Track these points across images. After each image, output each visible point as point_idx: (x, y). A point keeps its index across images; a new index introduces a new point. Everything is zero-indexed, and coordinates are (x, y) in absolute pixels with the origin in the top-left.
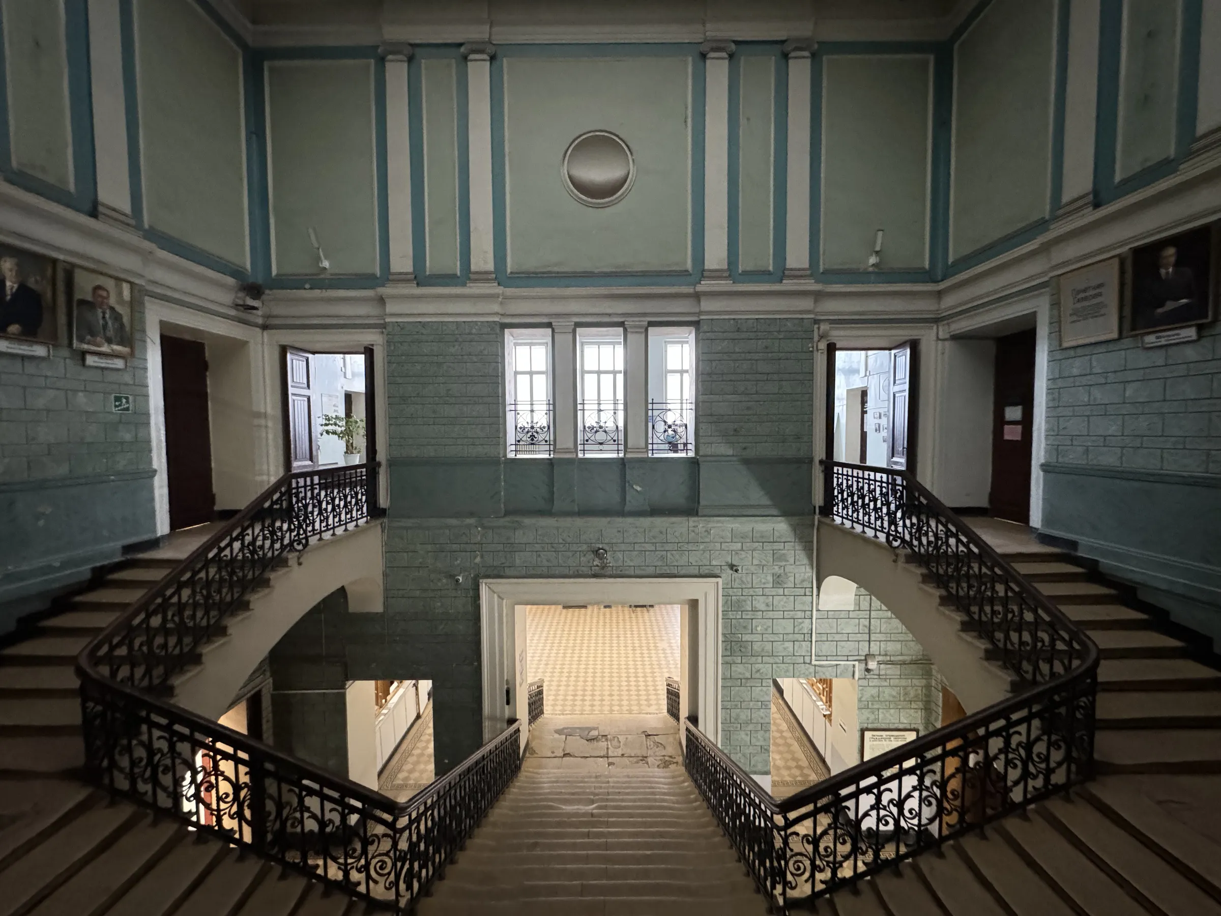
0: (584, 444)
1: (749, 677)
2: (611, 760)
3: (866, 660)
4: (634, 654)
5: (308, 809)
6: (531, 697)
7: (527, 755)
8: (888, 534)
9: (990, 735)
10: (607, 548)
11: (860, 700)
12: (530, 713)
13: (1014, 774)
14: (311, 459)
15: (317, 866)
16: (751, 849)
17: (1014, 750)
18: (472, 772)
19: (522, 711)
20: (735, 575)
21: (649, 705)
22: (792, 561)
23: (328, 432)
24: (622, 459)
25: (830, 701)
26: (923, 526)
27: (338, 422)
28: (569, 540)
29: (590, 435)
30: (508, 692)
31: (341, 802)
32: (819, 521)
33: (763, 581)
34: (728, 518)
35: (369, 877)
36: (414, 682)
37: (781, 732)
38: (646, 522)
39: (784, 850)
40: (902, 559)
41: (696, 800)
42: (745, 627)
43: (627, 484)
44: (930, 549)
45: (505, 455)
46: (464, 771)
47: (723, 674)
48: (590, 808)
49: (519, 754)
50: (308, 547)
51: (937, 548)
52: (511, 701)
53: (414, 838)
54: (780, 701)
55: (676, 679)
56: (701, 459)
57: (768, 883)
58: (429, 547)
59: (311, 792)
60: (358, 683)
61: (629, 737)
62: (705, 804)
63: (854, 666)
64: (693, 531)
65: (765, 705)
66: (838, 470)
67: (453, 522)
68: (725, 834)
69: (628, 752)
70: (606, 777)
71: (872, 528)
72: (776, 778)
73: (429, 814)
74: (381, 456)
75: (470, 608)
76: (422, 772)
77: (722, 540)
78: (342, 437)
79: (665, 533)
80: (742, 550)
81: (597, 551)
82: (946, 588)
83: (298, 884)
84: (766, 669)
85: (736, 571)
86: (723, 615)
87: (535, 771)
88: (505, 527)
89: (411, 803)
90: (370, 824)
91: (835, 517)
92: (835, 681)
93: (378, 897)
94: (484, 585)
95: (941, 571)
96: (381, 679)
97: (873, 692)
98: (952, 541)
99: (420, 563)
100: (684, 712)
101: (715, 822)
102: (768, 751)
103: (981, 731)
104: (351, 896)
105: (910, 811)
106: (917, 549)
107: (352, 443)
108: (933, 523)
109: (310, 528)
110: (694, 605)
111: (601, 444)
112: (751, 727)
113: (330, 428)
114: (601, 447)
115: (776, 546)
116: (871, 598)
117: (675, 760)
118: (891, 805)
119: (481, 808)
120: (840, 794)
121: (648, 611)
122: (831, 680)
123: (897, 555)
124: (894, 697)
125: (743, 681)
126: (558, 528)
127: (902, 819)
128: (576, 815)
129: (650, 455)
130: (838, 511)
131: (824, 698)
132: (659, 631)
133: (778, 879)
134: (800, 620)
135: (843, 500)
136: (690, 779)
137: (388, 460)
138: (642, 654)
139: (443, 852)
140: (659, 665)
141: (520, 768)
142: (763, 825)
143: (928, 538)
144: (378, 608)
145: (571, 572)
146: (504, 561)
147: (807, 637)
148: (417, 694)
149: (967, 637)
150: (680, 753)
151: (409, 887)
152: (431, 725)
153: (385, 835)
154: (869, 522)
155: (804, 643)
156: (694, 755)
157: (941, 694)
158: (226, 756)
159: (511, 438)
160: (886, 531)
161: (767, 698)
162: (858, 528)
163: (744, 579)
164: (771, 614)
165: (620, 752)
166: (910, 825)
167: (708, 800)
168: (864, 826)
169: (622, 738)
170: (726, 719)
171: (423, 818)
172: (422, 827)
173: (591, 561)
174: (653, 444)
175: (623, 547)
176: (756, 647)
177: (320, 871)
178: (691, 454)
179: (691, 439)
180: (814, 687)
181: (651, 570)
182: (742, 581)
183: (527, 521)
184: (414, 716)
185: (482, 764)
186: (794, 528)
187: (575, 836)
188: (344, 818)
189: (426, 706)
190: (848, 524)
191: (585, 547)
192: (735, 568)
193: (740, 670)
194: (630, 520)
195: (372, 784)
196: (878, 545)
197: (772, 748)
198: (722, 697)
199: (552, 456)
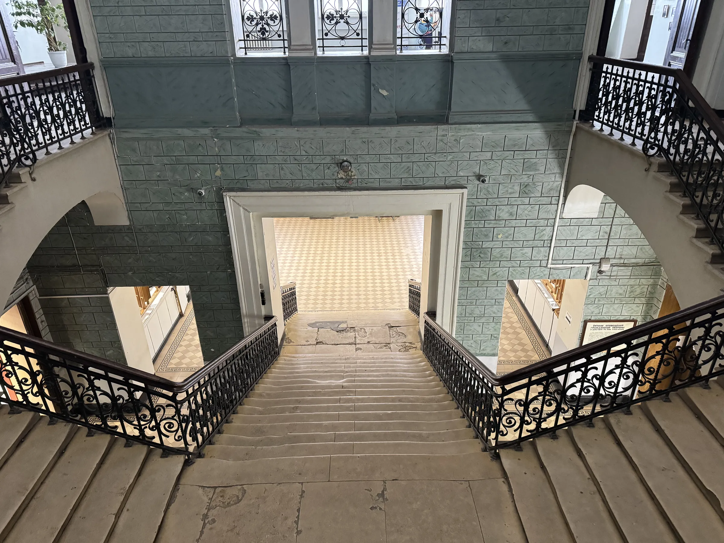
0: (323, 39)
1: (486, 279)
2: (358, 346)
3: (600, 262)
4: (380, 259)
5: (99, 389)
6: (284, 298)
7: (285, 343)
8: (646, 142)
9: (694, 326)
10: (352, 161)
11: (587, 298)
12: (284, 311)
13: (705, 355)
14: (13, 60)
15: (116, 427)
16: (474, 409)
17: (712, 337)
18: (237, 358)
19: (277, 310)
20: (482, 185)
21: (393, 303)
22: (542, 169)
23: (22, 24)
24: (366, 58)
25: (561, 298)
26: (684, 133)
27: (31, 11)
28: (311, 152)
29: (329, 27)
30: (262, 295)
31: (125, 383)
32: (577, 127)
33: (510, 191)
34: (479, 126)
35: (160, 433)
36: (171, 287)
37: (512, 323)
38: (392, 131)
39: (499, 411)
40: (655, 168)
41: (430, 375)
42: (486, 236)
43: (372, 88)
44: (686, 157)
45: (234, 55)
46: (230, 357)
47: (462, 276)
48: (340, 382)
49: (277, 342)
50: (37, 161)
51: (693, 156)
52: (266, 302)
53: (193, 407)
54: (514, 298)
55: (418, 280)
56: (455, 57)
57: (485, 432)
58: (165, 160)
59: (98, 377)
60: (118, 289)
61: (375, 328)
62: (438, 378)
63: (588, 268)
64: (442, 140)
65: (498, 303)
66: (607, 68)
67: (186, 132)
68: (453, 399)
69: (373, 339)
70: (354, 359)
71: (631, 135)
72: (502, 359)
73: (203, 390)
74: (92, 56)
75: (216, 221)
76: (191, 358)
77: (471, 150)
78: (41, 30)
79: (412, 143)
80: (492, 159)
81: (341, 163)
82: (692, 196)
83: (104, 440)
84: (503, 272)
85: (483, 181)
86: (466, 224)
87: (293, 355)
88: (242, 138)
89: (186, 382)
90: (154, 398)
91: (595, 123)
92: (567, 281)
93: (170, 446)
94: (228, 198)
95: (691, 180)
96: (139, 285)
97: (601, 290)
98: (710, 149)
99: (159, 176)
100: (424, 307)
101: (445, 390)
102: (497, 338)
103: (688, 323)
104: (149, 446)
105: (610, 383)
106: (672, 158)
107: (54, 38)
108: (695, 129)
109: (33, 142)
110: (437, 215)
111: (342, 38)
112: (483, 320)
113: (24, 18)
114: (343, 42)
115: (527, 155)
116: (616, 206)
117: (414, 346)
118: (594, 379)
119: (247, 384)
120: (553, 371)
121: (394, 220)
122: (564, 281)
123: (650, 164)
124: (621, 294)
125: (479, 283)
126: (299, 139)
127: (602, 388)
128: (329, 387)
129: (398, 52)
130: (598, 116)
131: (555, 296)
132: (404, 238)
133: (492, 429)
134: (541, 228)
135: (607, 103)
136: (426, 360)
137: (101, 61)
138: (387, 259)
139: (219, 415)
140: (403, 268)
141: (279, 354)
142: (484, 392)
143: (686, 146)
144: (123, 221)
145: (316, 186)
146: (246, 174)
147: (547, 243)
148: (177, 297)
149: (698, 243)
150: (419, 340)
151: (195, 439)
152: (194, 321)
153: (168, 406)
154: (630, 128)
155: (542, 249)
156: (431, 342)
157: (665, 291)
158: (16, 351)
159: (238, 33)
160: (645, 138)
161: (500, 296)
162: (617, 135)
163: (490, 190)
164: (514, 223)
165: (366, 340)
166: (607, 393)
167: (441, 375)
168: (569, 393)
169: (367, 329)
170: (461, 314)
171: (199, 393)
172: (199, 398)
173: (336, 174)
174: (401, 38)
175: (368, 159)
176: (495, 252)
177: (120, 430)
178: (445, 50)
179: (446, 32)
180: (548, 286)
181: (396, 182)
182: (488, 191)
183: (267, 131)
184: (177, 315)
185: (245, 352)
186: (549, 135)
187: (328, 401)
188: (131, 394)
189: (188, 307)
190: (607, 130)
191: (328, 160)
192: (482, 178)
193: (477, 273)
194: (375, 129)
195: (149, 368)
196: (633, 153)
197: (501, 336)
198: (459, 296)
199: (287, 53)
